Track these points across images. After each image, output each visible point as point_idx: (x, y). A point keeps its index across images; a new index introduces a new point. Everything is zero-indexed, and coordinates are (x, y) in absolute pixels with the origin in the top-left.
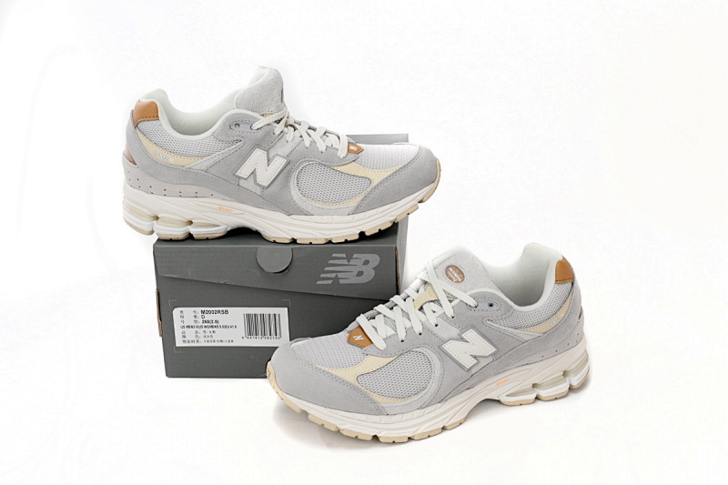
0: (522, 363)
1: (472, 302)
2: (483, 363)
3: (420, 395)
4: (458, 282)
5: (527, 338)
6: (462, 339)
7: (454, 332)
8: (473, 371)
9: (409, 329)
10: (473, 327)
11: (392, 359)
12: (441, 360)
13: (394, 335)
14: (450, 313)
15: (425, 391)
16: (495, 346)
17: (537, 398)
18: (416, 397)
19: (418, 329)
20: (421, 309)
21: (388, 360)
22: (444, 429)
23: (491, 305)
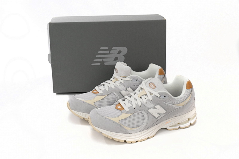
0: (175, 116)
1: (158, 96)
2: (162, 116)
3: (140, 127)
4: (153, 88)
5: (177, 108)
6: (155, 108)
7: (152, 105)
8: (158, 119)
9: (137, 104)
10: (159, 104)
11: (131, 115)
12: (148, 115)
13: (132, 106)
14: (151, 99)
15: (142, 125)
16: (166, 111)
17: (179, 128)
18: (139, 128)
19: (140, 104)
20: (141, 97)
21: (130, 115)
22: (148, 138)
23: (165, 97)
